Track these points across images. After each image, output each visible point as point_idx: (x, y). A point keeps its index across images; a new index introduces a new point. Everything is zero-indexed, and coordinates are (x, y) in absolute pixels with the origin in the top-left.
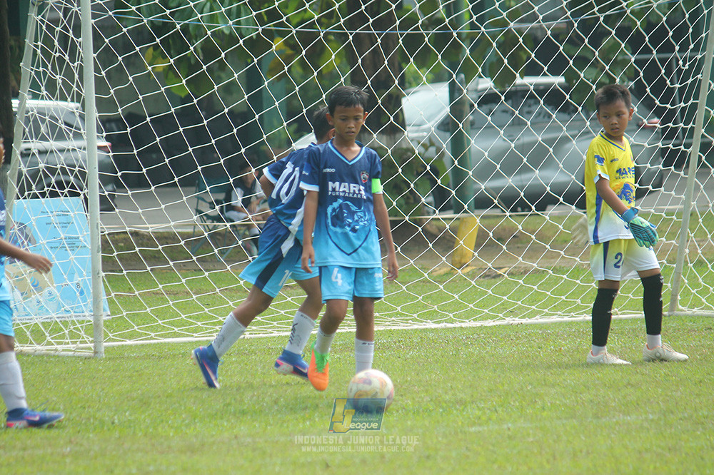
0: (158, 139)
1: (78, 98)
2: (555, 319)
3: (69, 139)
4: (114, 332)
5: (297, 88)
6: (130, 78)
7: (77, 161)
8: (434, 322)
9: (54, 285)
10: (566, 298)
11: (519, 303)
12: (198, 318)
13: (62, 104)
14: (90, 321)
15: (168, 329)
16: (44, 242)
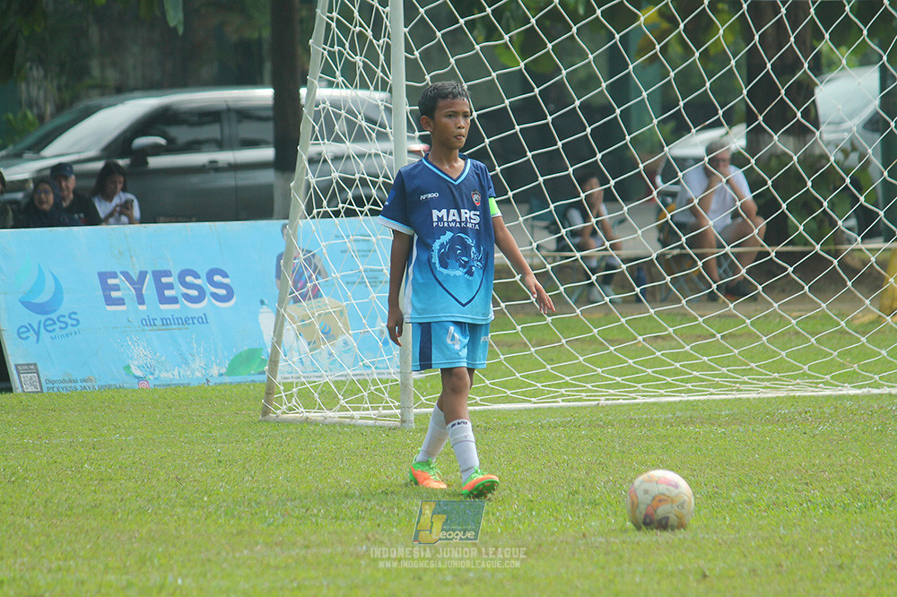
0: (487, 141)
1: (384, 86)
3: (371, 140)
4: (427, 395)
5: (672, 74)
6: (452, 60)
7: (382, 167)
8: (855, 387)
12: (538, 378)
13: (362, 93)
14: (397, 380)
15: (499, 392)
16: (338, 275)
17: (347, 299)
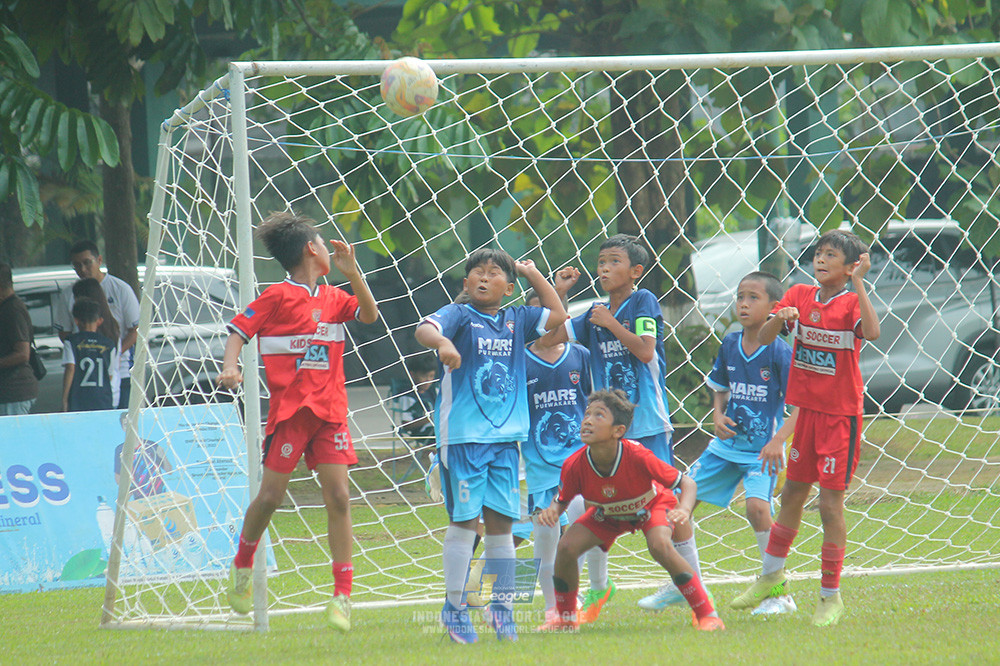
1: (230, 261)
2: (914, 568)
3: (217, 319)
4: (282, 595)
5: (540, 243)
8: (742, 574)
9: (198, 528)
10: (931, 537)
11: (863, 544)
12: (402, 573)
13: (207, 270)
15: (360, 589)
16: (184, 467)
17: (194, 492)
